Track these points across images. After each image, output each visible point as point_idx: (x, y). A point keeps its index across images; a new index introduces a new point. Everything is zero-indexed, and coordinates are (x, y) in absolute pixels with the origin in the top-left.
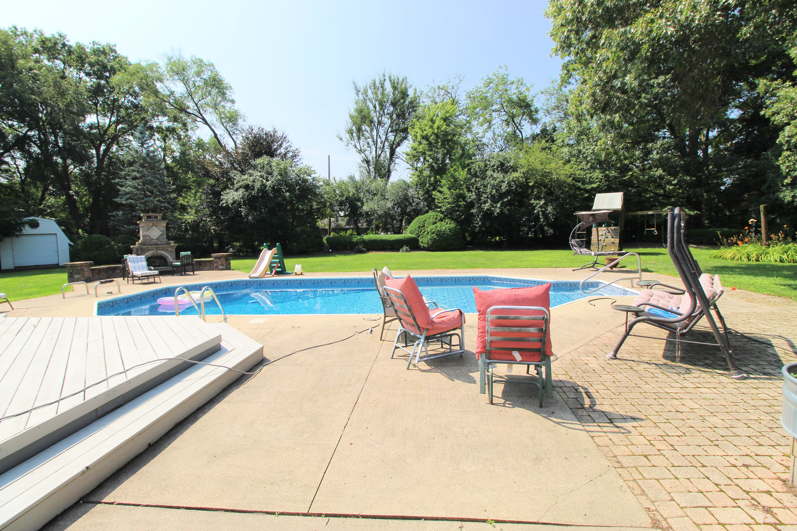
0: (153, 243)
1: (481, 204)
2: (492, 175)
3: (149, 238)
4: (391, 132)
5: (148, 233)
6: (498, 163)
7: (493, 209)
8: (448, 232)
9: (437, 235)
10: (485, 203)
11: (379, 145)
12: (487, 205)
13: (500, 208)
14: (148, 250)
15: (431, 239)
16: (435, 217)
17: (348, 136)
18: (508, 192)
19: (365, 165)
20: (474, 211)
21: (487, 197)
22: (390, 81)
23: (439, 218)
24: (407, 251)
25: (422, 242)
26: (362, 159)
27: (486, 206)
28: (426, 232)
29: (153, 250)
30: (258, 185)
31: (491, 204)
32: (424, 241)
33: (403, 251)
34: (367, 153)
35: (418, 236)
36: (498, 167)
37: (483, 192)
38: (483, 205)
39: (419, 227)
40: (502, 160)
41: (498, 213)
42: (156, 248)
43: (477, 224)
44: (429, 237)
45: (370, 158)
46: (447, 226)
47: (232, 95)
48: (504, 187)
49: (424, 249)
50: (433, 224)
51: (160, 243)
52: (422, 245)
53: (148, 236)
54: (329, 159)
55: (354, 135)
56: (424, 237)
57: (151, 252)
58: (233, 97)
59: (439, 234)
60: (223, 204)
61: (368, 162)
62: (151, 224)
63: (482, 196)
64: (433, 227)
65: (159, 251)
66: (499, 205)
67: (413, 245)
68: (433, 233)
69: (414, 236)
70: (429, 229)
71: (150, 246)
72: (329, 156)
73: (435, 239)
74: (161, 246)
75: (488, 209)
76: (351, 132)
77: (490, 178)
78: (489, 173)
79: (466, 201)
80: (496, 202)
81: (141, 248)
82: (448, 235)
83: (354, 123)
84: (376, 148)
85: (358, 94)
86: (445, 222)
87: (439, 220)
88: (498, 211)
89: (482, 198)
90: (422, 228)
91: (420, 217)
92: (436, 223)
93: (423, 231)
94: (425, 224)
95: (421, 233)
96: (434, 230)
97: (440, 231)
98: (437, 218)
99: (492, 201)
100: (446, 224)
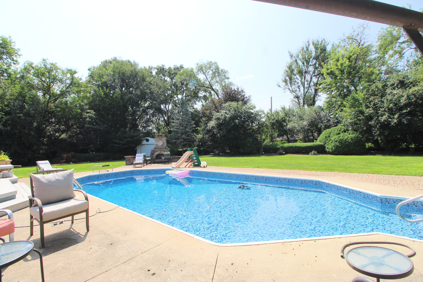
0: (159, 148)
1: (378, 117)
2: (391, 93)
3: (158, 145)
4: (314, 76)
5: (157, 143)
6: (397, 82)
7: (390, 120)
8: (350, 140)
9: (339, 142)
10: (382, 116)
11: (306, 86)
12: (384, 117)
13: (397, 119)
14: (157, 151)
15: (334, 146)
16: (339, 130)
17: (284, 84)
18: (406, 106)
19: (296, 100)
20: (372, 123)
21: (385, 111)
22: (313, 44)
23: (343, 130)
24: (315, 154)
25: (328, 148)
26: (294, 96)
27: (383, 119)
28: (331, 141)
29: (159, 151)
30: (223, 117)
31: (388, 116)
32: (329, 147)
33: (312, 154)
34: (297, 92)
35: (325, 144)
36: (397, 85)
37: (380, 107)
38: (380, 117)
39: (326, 137)
40: (401, 79)
41: (395, 123)
42: (160, 150)
43: (375, 133)
44: (333, 144)
45: (299, 94)
46: (350, 136)
47: (228, 75)
48: (403, 101)
49: (329, 153)
50: (337, 135)
51: (162, 148)
52: (328, 150)
53: (157, 144)
54: (271, 99)
55: (288, 82)
56: (329, 145)
57: (158, 152)
58: (229, 76)
59: (341, 142)
60: (208, 128)
61: (297, 97)
62: (159, 139)
63: (380, 110)
64: (337, 137)
65: (161, 152)
66: (396, 116)
67: (321, 150)
68: (336, 141)
69: (322, 143)
70: (333, 139)
71: (157, 149)
72: (271, 97)
73: (337, 146)
74: (162, 149)
75: (385, 120)
76: (286, 81)
77: (389, 94)
78: (388, 91)
79: (364, 116)
80: (394, 114)
81: (154, 150)
82: (349, 142)
83: (288, 75)
84: (304, 88)
85: (291, 58)
86: (348, 133)
87: (343, 132)
88: (396, 121)
89: (379, 112)
90: (328, 138)
91: (327, 130)
92: (339, 134)
93: (329, 140)
94: (331, 135)
95: (327, 142)
96: (336, 139)
97: (342, 140)
98: (341, 130)
99: (389, 114)
100: (348, 134)
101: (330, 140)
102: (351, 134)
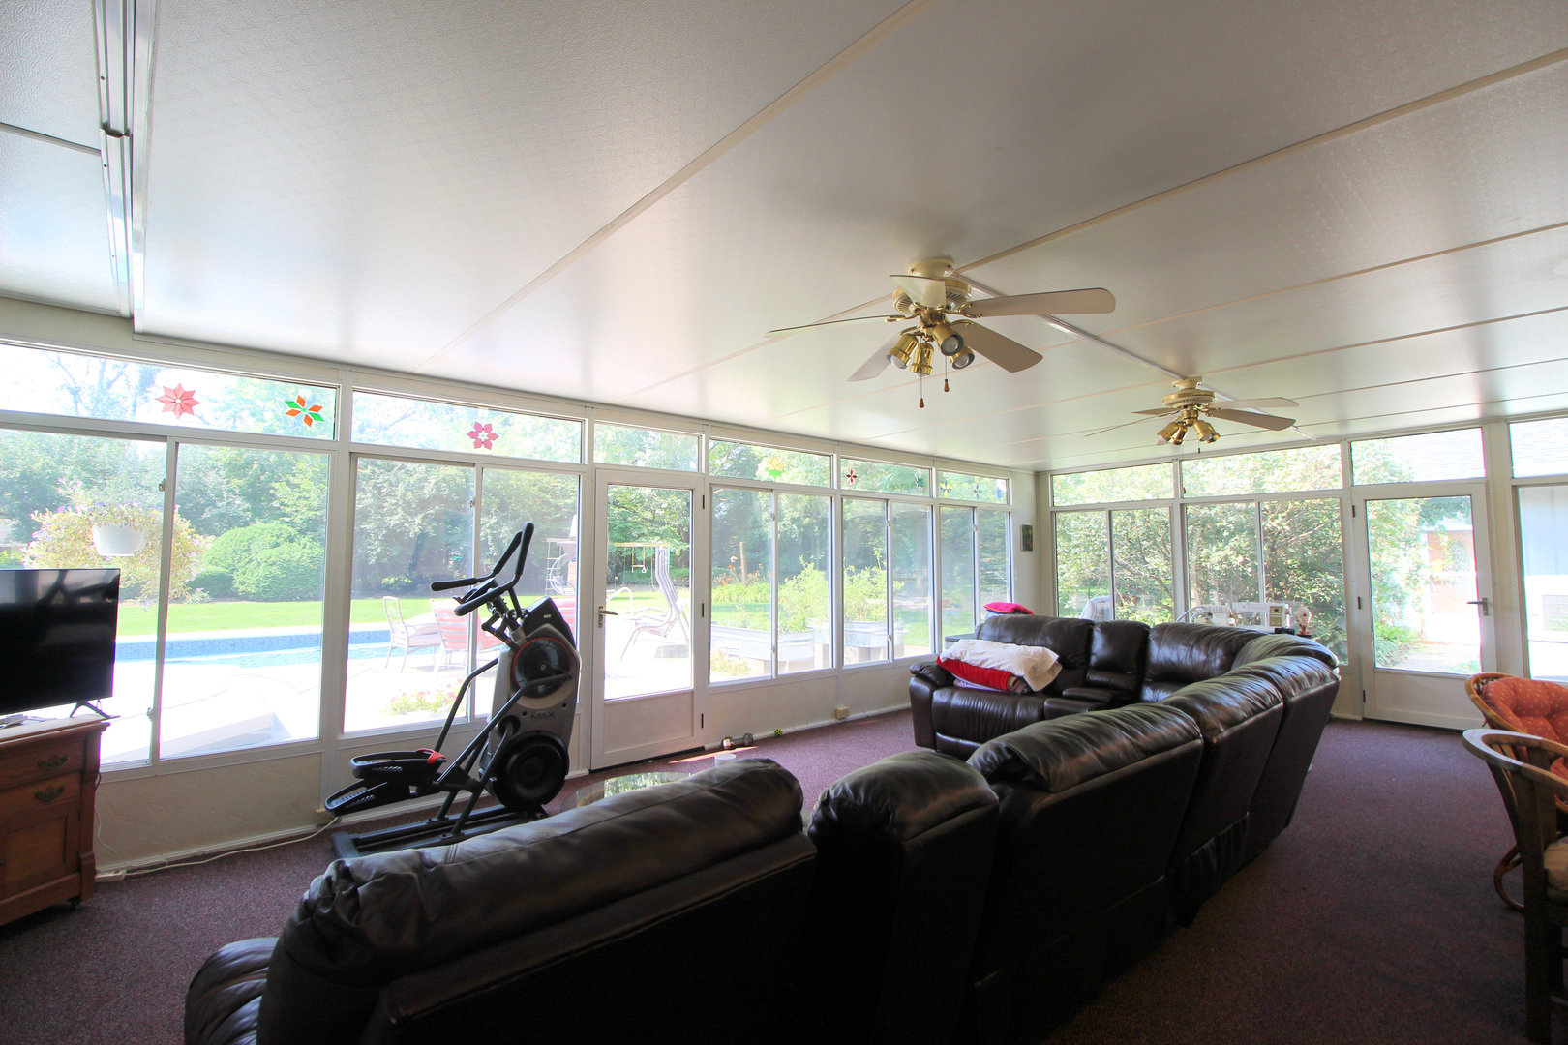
1: (383, 515)
7: (407, 525)
8: (306, 563)
9: (281, 568)
10: (391, 515)
12: (396, 517)
13: (419, 525)
15: (266, 577)
16: (274, 533)
18: (434, 499)
21: (396, 504)
23: (286, 535)
24: (203, 601)
25: (242, 583)
27: (394, 520)
28: (254, 563)
31: (403, 517)
32: (248, 580)
33: (193, 601)
35: (232, 571)
38: (387, 518)
39: (235, 552)
41: (417, 534)
43: (373, 550)
44: (261, 572)
46: (305, 551)
48: (429, 490)
49: (247, 597)
50: (272, 547)
52: (241, 588)
56: (248, 573)
59: (286, 566)
63: (386, 501)
64: (272, 552)
66: (418, 520)
67: (220, 588)
68: (273, 564)
69: (220, 570)
70: (261, 557)
73: (275, 577)
75: (396, 525)
80: (413, 515)
82: (307, 569)
86: (299, 544)
87: (285, 540)
88: (417, 530)
89: (385, 505)
90: (244, 554)
91: (238, 531)
92: (277, 545)
93: (247, 560)
94: (251, 546)
95: (242, 564)
96: (273, 559)
97: (289, 561)
98: (281, 534)
99: (405, 512)
100: (301, 547)
101: (251, 561)
102: (307, 546)
